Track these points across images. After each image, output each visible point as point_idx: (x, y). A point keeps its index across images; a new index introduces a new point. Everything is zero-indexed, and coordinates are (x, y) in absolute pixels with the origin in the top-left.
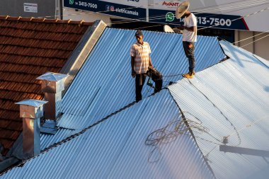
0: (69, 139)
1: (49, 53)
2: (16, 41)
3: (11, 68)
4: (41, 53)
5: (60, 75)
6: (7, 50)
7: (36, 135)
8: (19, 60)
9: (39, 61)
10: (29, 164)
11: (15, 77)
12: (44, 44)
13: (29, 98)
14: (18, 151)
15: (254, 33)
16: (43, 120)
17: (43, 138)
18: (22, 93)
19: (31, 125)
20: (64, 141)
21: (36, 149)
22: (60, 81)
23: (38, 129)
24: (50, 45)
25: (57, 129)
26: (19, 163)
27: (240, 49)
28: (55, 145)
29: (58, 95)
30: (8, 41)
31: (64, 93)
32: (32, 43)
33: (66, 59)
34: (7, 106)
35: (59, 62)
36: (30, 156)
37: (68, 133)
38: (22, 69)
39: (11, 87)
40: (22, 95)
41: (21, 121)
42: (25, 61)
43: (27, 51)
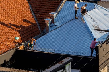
0: (57, 28)
1: (52, 7)
2: (44, 5)
3: (43, 11)
4: (50, 7)
5: (55, 13)
6: (42, 7)
7: (49, 27)
8: (45, 9)
9: (50, 9)
10: (48, 34)
11: (44, 13)
12: (51, 5)
13: (47, 18)
14: (45, 31)
15: (102, 2)
16: (51, 24)
17: (51, 28)
18: (46, 17)
19: (48, 25)
20: (56, 29)
21: (50, 31)
22: (55, 14)
23: (50, 26)
24: (52, 5)
25: (54, 26)
26: (45, 34)
27: (99, 5)
28: (54, 29)
29: (55, 17)
30: (42, 5)
31: (56, 17)
32: (48, 5)
33: (56, 9)
34: (42, 20)
35: (55, 10)
36: (48, 32)
37: (57, 27)
38: (46, 11)
39: (43, 16)
40: (46, 18)
41: (46, 24)
42: (46, 9)
43: (47, 7)
